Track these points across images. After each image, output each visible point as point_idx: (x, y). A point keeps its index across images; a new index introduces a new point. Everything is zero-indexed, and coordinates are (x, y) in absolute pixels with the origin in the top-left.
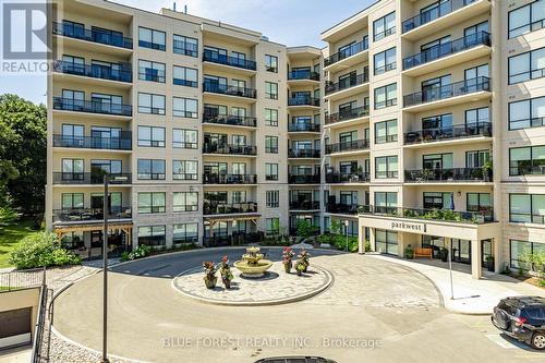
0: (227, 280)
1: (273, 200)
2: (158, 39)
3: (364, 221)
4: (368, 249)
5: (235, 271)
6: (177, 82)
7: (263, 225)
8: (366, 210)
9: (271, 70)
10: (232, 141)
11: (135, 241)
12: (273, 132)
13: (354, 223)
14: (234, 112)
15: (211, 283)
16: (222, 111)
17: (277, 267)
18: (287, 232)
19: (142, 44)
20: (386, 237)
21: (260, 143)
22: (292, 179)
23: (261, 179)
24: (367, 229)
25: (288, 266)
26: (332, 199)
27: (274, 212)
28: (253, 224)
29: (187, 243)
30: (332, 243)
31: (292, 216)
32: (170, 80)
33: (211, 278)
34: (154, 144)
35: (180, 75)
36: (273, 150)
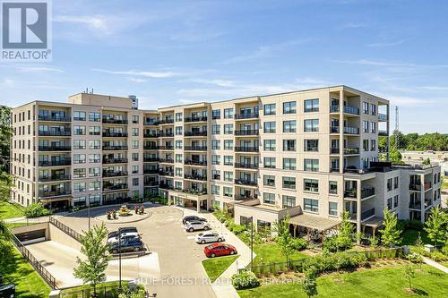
0: (114, 217)
1: (136, 182)
2: (82, 115)
3: (171, 193)
4: (172, 204)
5: (117, 214)
6: (91, 133)
7: (130, 195)
8: (172, 189)
9: (135, 122)
10: (116, 157)
11: (73, 204)
12: (136, 151)
13: (167, 193)
14: (117, 144)
15: (109, 218)
16: (111, 144)
17: (133, 212)
18: (142, 196)
19: (75, 119)
20: (178, 199)
21: (130, 157)
22: (145, 172)
23: (130, 172)
24: (172, 197)
25: (137, 212)
26: (162, 182)
27: (136, 188)
28: (126, 195)
29: (95, 204)
30: (160, 201)
31: (145, 189)
32: (88, 133)
33: (109, 216)
34: (81, 162)
35: (92, 131)
36: (136, 159)
